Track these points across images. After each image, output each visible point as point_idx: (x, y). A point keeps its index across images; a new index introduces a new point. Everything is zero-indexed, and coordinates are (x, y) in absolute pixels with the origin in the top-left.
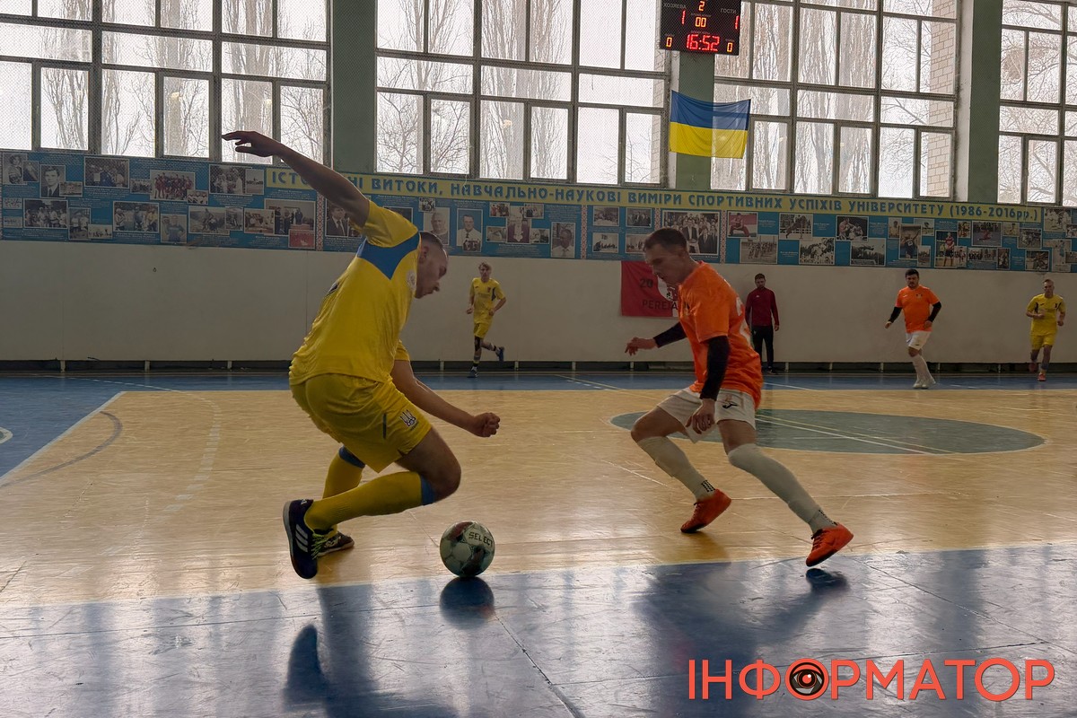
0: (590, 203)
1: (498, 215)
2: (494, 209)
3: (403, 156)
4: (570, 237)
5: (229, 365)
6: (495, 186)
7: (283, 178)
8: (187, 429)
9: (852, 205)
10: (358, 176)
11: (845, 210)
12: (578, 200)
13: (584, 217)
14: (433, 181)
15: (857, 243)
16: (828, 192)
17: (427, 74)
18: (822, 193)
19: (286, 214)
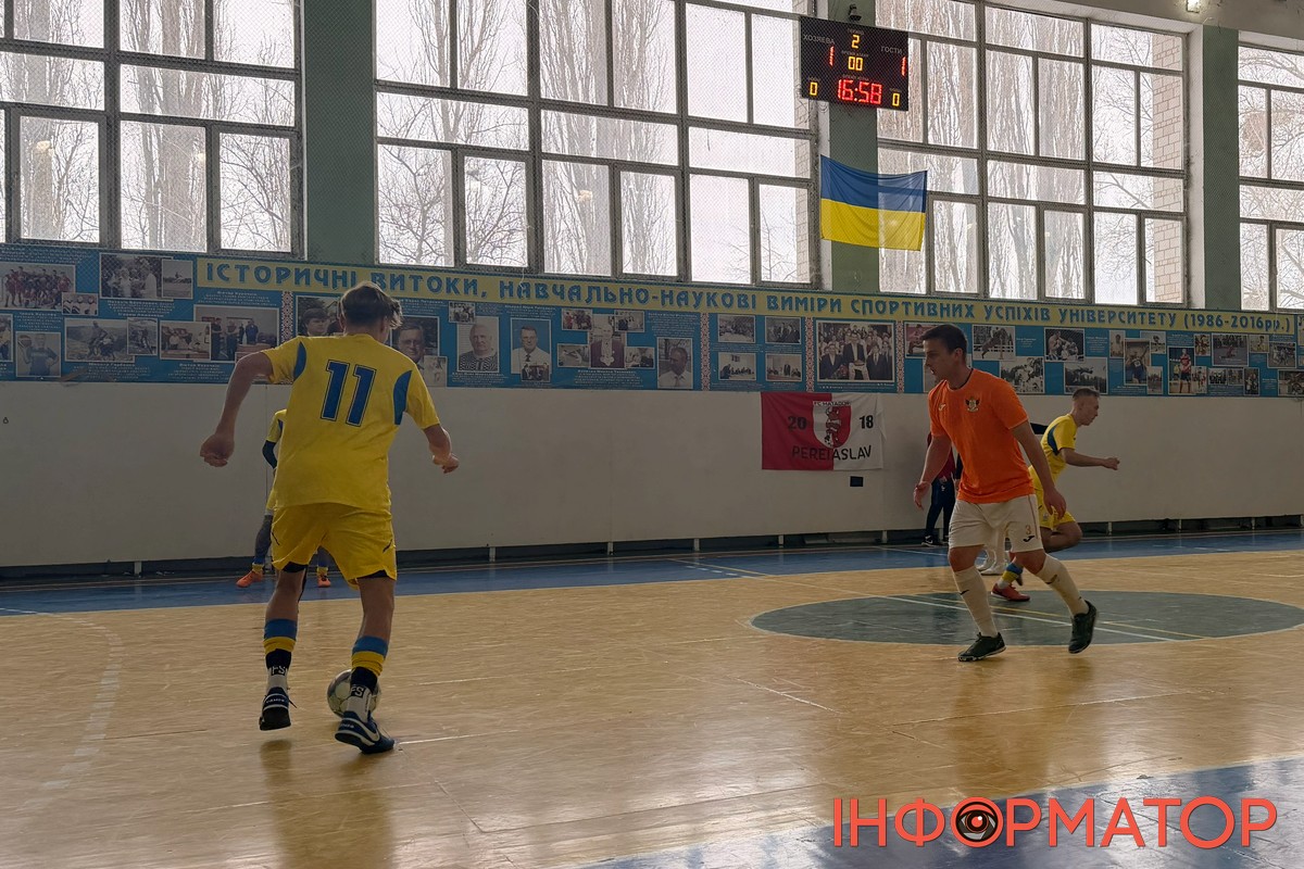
0: (713, 310)
1: (575, 327)
2: (569, 319)
3: (422, 240)
4: (685, 358)
5: (138, 569)
6: (568, 285)
7: (226, 273)
8: (62, 675)
9: (1063, 315)
10: (349, 270)
11: (1055, 322)
12: (695, 306)
13: (705, 330)
14: (471, 278)
15: (1071, 364)
16: (1033, 297)
17: (457, 121)
18: (1025, 298)
19: (231, 328)
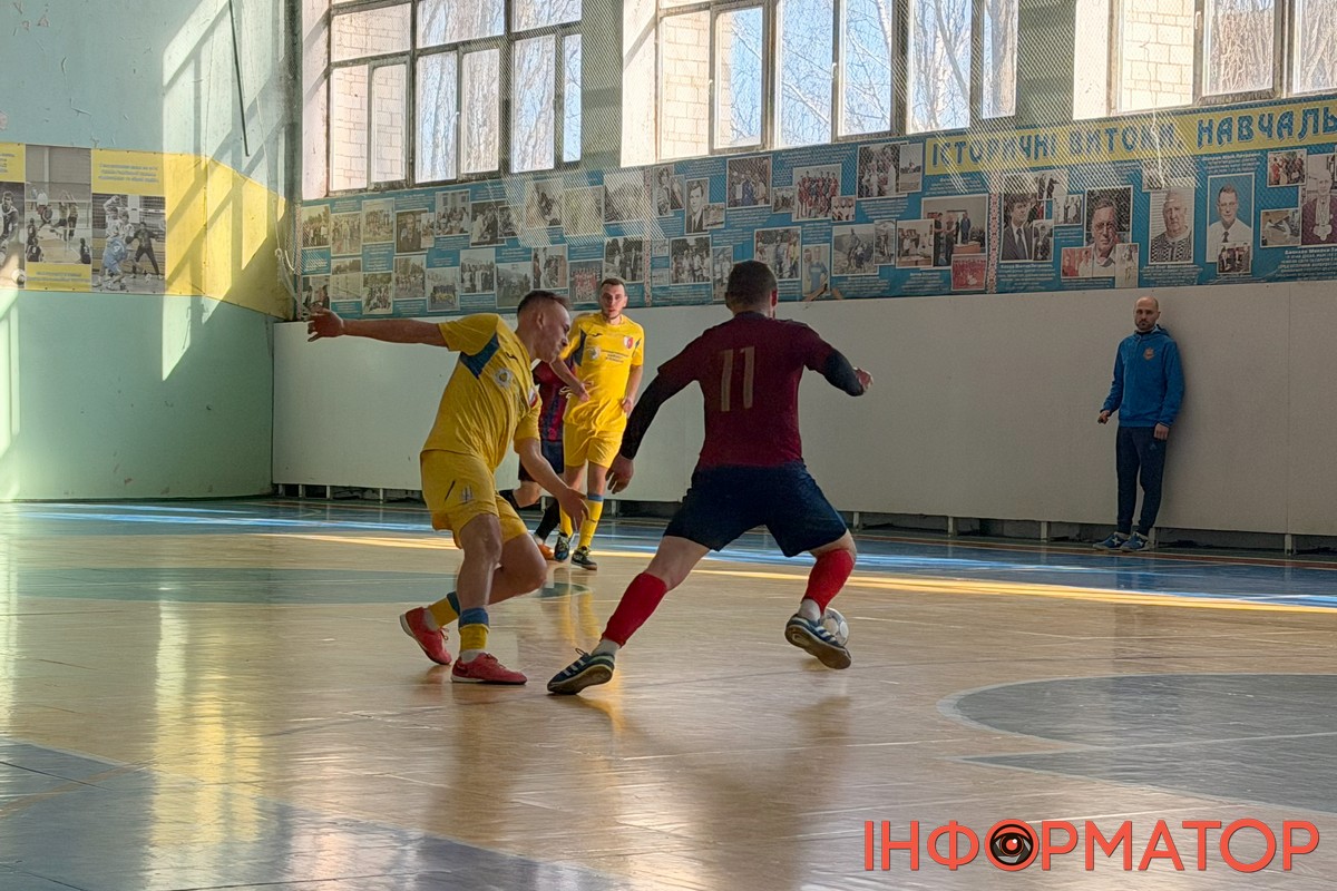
6: (1278, 112)
19: (950, 224)
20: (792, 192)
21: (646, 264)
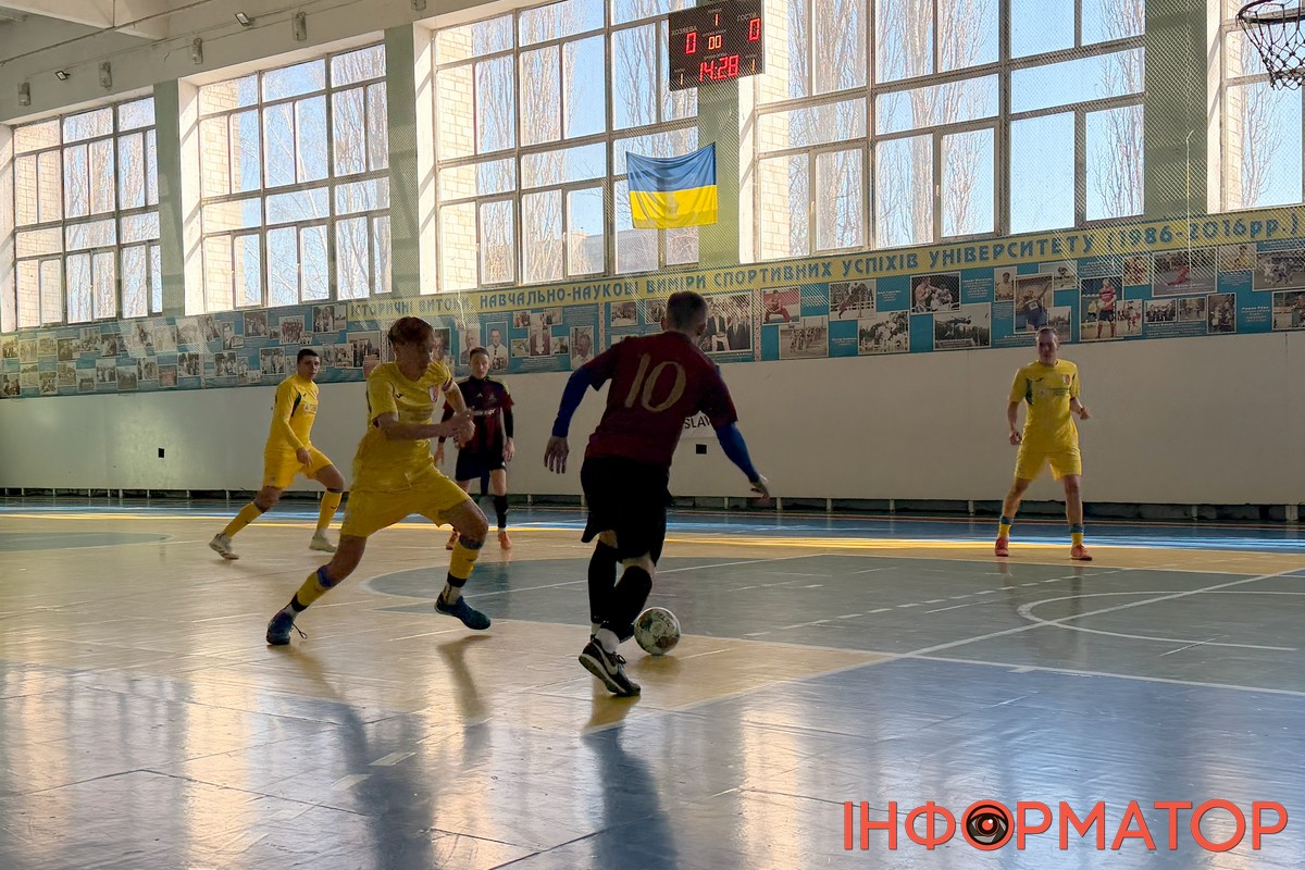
0: (607, 299)
1: (521, 324)
2: (517, 320)
4: (588, 343)
6: (517, 293)
9: (934, 258)
11: (924, 268)
12: (595, 298)
13: (602, 318)
19: (361, 346)
20: (278, 329)
21: (201, 366)
